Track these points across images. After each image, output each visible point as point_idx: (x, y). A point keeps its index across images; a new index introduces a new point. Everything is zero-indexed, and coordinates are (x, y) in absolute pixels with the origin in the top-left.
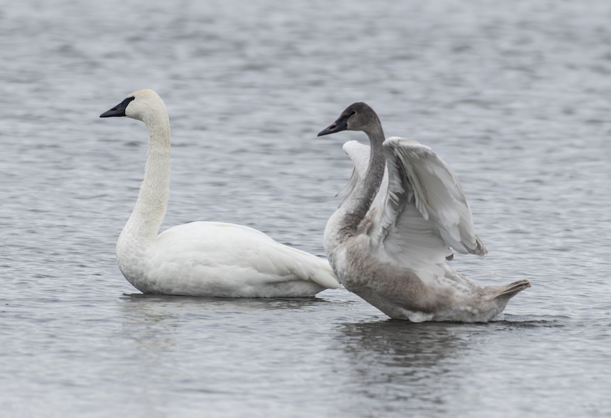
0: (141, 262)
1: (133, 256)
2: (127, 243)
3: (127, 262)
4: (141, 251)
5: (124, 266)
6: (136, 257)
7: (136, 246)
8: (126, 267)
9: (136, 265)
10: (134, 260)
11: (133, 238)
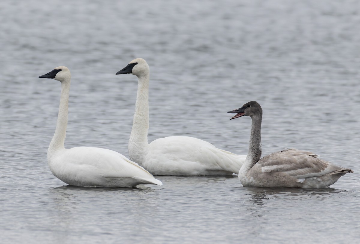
0: (141, 157)
1: (137, 154)
2: (133, 147)
3: (134, 157)
4: (141, 151)
5: (132, 158)
6: (139, 155)
7: (138, 148)
9: (138, 159)
10: (137, 156)
11: (136, 144)
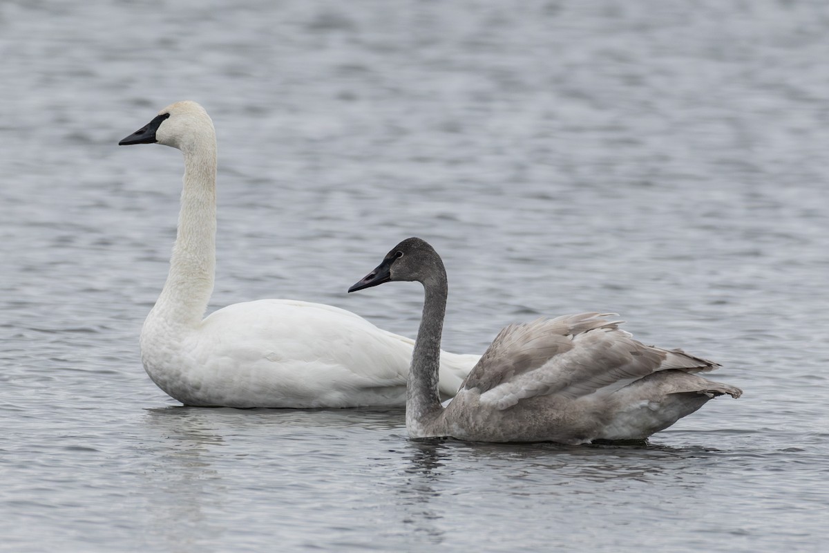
0: (175, 357)
1: (164, 349)
2: (157, 330)
3: (156, 357)
4: (176, 343)
5: (151, 364)
6: (169, 351)
7: (170, 335)
8: (155, 366)
9: (167, 361)
10: (165, 354)
11: (165, 324)
